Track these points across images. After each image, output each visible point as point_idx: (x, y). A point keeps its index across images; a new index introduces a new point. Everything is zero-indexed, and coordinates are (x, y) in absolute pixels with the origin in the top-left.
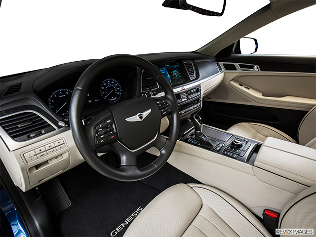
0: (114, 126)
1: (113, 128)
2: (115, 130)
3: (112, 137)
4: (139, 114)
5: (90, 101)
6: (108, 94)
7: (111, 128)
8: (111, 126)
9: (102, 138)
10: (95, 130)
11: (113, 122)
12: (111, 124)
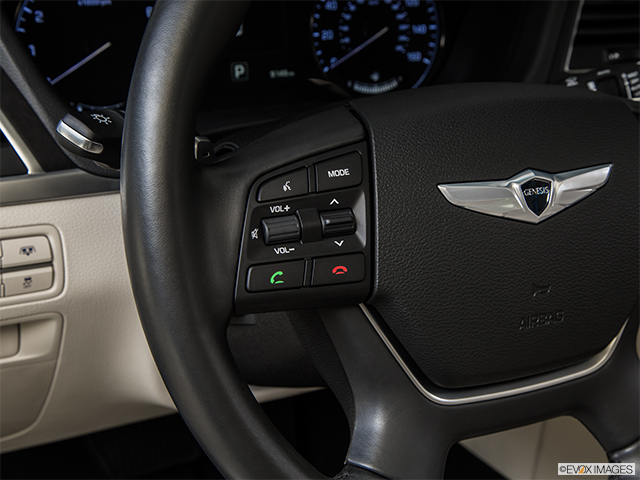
0: (360, 211)
1: (354, 222)
2: (362, 236)
3: (340, 269)
4: (530, 175)
5: (239, 70)
6: (353, 45)
7: (343, 217)
8: (348, 205)
9: (281, 261)
10: (252, 204)
11: (364, 181)
12: (347, 193)
